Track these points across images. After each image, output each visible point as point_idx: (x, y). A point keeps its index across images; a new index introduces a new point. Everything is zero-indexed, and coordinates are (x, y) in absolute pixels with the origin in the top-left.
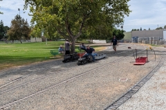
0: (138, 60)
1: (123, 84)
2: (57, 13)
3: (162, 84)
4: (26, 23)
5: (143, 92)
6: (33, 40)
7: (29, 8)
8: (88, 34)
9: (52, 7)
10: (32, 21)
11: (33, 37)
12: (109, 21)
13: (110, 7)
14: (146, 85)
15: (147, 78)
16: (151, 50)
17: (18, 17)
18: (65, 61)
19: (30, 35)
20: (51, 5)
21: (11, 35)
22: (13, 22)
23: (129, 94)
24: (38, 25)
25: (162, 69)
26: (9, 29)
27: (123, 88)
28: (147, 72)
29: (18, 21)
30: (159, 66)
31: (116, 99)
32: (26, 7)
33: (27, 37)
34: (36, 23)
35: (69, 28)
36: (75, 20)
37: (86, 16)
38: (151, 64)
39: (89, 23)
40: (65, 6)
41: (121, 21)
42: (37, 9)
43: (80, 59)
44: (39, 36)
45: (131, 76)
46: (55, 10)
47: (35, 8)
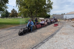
0: (55, 25)
1: (50, 32)
2: (27, 8)
3: (63, 33)
4: (16, 11)
5: (57, 35)
6: (18, 17)
7: (18, 6)
8: (38, 16)
9: (26, 6)
10: (19, 11)
13: (46, 7)
14: (58, 33)
15: (58, 31)
16: (60, 21)
17: (14, 9)
21: (11, 15)
22: (12, 11)
24: (21, 12)
25: (63, 28)
26: (10, 13)
28: (58, 29)
29: (13, 11)
30: (62, 27)
31: (48, 37)
32: (17, 6)
33: (17, 16)
35: (32, 14)
36: (34, 11)
38: (59, 26)
39: (39, 12)
40: (30, 6)
41: (50, 11)
42: (20, 7)
44: (21, 16)
45: (53, 30)
47: (20, 6)
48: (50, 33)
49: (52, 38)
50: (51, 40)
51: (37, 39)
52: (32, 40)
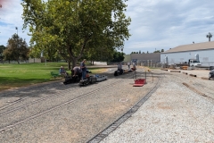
0: (137, 82)
1: (123, 104)
2: (58, 34)
3: (159, 104)
4: (24, 43)
5: (141, 112)
6: (31, 60)
7: (28, 28)
9: (53, 28)
10: (32, 41)
11: (32, 57)
12: (110, 44)
13: (111, 30)
14: (144, 105)
15: (145, 99)
16: (150, 72)
17: (16, 37)
18: (66, 83)
19: (29, 55)
20: (52, 25)
21: (7, 55)
22: (10, 41)
23: (129, 113)
24: (38, 45)
25: (159, 90)
26: (5, 48)
27: (123, 108)
28: (145, 93)
29: (15, 40)
30: (156, 88)
31: (117, 118)
32: (25, 27)
33: (25, 58)
34: (35, 43)
35: (70, 49)
36: (77, 41)
37: (87, 37)
38: (149, 85)
39: (91, 45)
40: (66, 27)
41: (122, 44)
42: (37, 29)
43: (82, 80)
44: (38, 56)
45: (131, 97)
46: (56, 31)
47: (34, 27)
48: (123, 107)
49: (129, 122)
50: (124, 127)
51: (84, 126)
52: (70, 129)
